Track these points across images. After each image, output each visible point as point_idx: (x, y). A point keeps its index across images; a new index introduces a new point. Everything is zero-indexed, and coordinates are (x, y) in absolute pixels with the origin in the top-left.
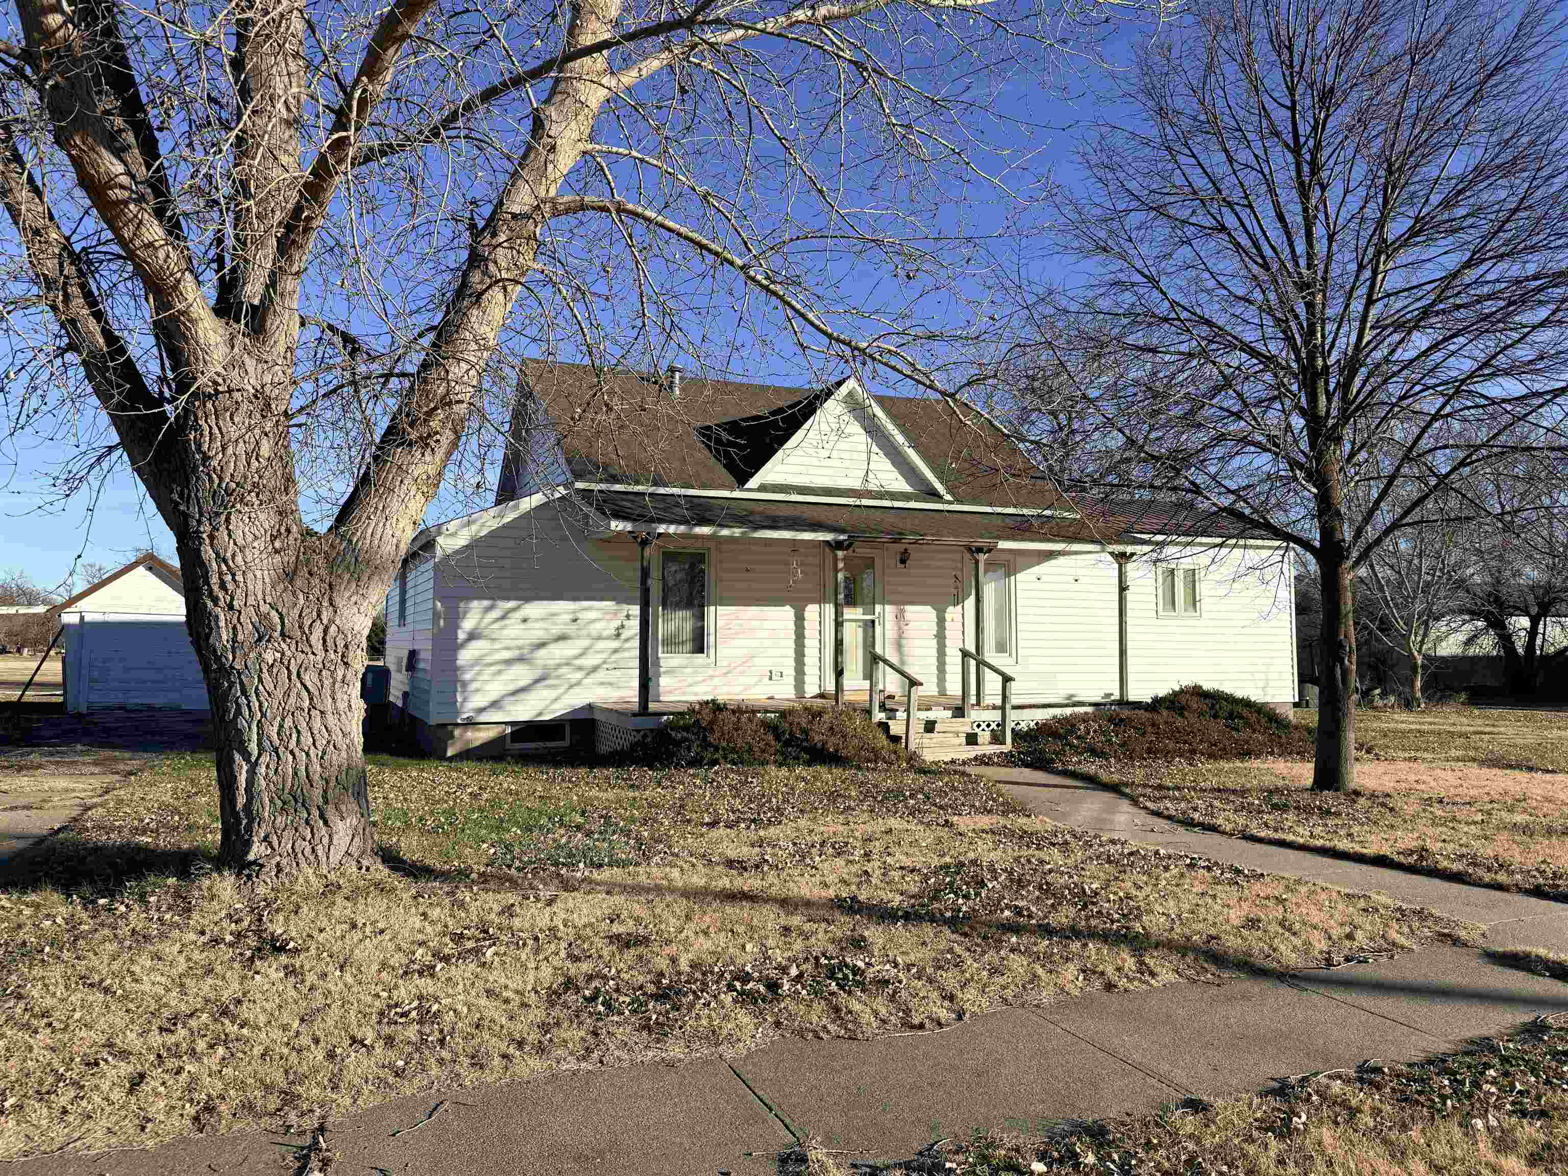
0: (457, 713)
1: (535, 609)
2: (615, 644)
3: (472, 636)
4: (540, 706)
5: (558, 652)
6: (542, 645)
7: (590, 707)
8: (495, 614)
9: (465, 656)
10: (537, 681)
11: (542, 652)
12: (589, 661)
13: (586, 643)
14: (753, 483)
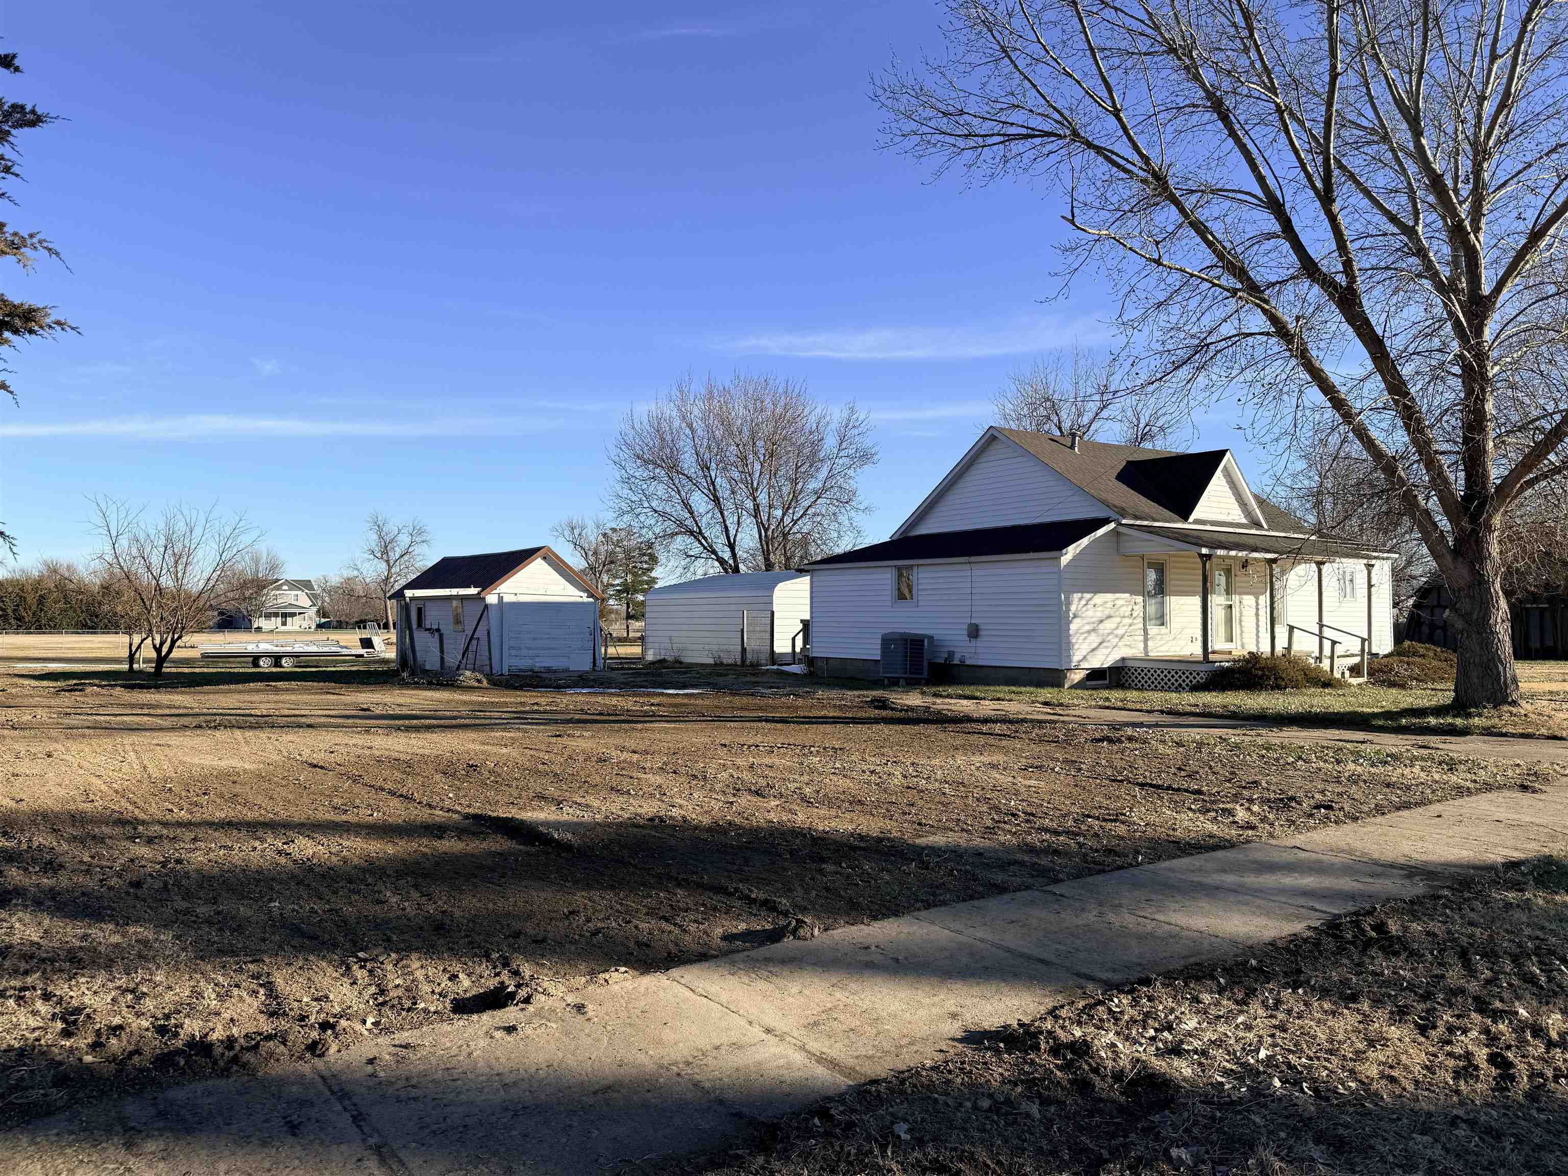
0: (1071, 662)
1: (1100, 598)
2: (1130, 621)
3: (1075, 616)
4: (1102, 658)
5: (1108, 625)
6: (1101, 621)
7: (1123, 659)
8: (1083, 602)
9: (1073, 627)
10: (1101, 643)
11: (1101, 626)
12: (1120, 632)
13: (1118, 620)
14: (1191, 519)
